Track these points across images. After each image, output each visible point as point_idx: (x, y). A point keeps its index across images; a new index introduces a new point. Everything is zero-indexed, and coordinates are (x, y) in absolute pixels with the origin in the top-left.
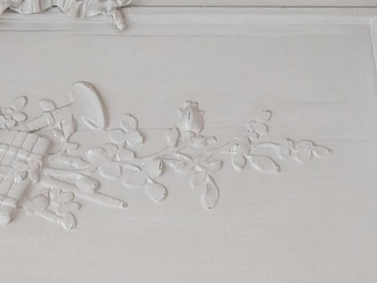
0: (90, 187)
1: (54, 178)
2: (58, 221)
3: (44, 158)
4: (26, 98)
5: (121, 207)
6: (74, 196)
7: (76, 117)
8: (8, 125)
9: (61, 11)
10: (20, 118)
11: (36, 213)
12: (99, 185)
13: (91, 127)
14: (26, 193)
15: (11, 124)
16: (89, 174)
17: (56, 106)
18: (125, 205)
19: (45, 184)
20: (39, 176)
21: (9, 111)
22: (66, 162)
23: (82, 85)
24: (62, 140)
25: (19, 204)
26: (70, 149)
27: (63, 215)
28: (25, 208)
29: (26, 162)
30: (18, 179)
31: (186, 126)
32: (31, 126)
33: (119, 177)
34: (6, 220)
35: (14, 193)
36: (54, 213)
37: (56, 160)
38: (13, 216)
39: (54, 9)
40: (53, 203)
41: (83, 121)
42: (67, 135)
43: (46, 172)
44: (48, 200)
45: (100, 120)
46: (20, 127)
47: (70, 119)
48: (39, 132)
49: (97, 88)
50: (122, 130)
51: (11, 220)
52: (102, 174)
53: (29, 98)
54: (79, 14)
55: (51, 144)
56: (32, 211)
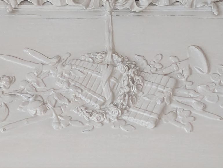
0: (200, 108)
1: (178, 102)
2: (182, 127)
3: (173, 90)
4: (161, 55)
5: (218, 119)
6: (191, 112)
7: (191, 66)
8: (152, 70)
9: (181, 4)
10: (158, 67)
11: (169, 122)
12: (205, 107)
13: (200, 72)
14: (163, 110)
16: (199, 100)
17: (178, 59)
18: (221, 118)
19: (174, 105)
20: (171, 101)
21: (152, 63)
22: (186, 93)
23: (194, 47)
24: (183, 80)
25: (160, 117)
26: (188, 85)
27: (185, 124)
28: (163, 119)
29: (163, 92)
30: (159, 103)
32: (165, 71)
33: (217, 102)
34: (152, 126)
35: (157, 110)
36: (180, 122)
37: (180, 92)
38: (157, 123)
39: (177, 3)
40: (179, 117)
41: (195, 69)
42: (186, 77)
43: (175, 98)
44: (176, 114)
45: (205, 69)
46: (159, 72)
47: (188, 68)
48: (170, 75)
49: (202, 48)
50: (218, 74)
51: (156, 126)
52: (206, 99)
53: (163, 55)
54: (192, 6)
55: (177, 82)
56: (167, 121)
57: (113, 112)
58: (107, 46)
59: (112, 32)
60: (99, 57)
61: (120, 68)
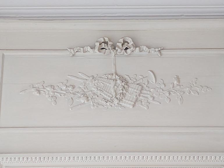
0: (151, 99)
1: (143, 96)
2: (144, 107)
3: (141, 91)
4: (136, 75)
5: (159, 104)
6: (148, 101)
7: (148, 80)
8: (132, 82)
9: (145, 51)
10: (135, 80)
11: (139, 105)
12: (154, 98)
13: (152, 83)
14: (136, 100)
15: (133, 82)
16: (151, 95)
17: (143, 77)
18: (160, 103)
19: (141, 98)
20: (140, 95)
21: (132, 79)
22: (146, 92)
23: (150, 71)
24: (145, 86)
25: (135, 103)
26: (147, 89)
27: (145, 106)
28: (136, 104)
29: (136, 92)
30: (135, 97)
31: (176, 82)
32: (138, 82)
33: (159, 96)
34: (132, 107)
35: (134, 100)
36: (143, 105)
37: (144, 92)
38: (134, 106)
39: (143, 51)
40: (143, 103)
41: (150, 81)
42: (146, 85)
43: (141, 95)
44: (142, 102)
45: (154, 81)
46: (135, 83)
47: (147, 80)
48: (139, 84)
49: (153, 71)
50: (159, 83)
51: (133, 107)
52: (154, 95)
54: (149, 53)
55: (142, 87)
56: (138, 104)
57: (116, 101)
58: (113, 71)
59: (115, 65)
60: (110, 76)
61: (119, 82)
